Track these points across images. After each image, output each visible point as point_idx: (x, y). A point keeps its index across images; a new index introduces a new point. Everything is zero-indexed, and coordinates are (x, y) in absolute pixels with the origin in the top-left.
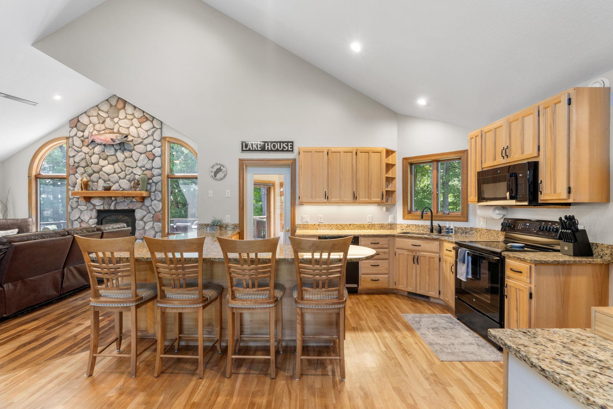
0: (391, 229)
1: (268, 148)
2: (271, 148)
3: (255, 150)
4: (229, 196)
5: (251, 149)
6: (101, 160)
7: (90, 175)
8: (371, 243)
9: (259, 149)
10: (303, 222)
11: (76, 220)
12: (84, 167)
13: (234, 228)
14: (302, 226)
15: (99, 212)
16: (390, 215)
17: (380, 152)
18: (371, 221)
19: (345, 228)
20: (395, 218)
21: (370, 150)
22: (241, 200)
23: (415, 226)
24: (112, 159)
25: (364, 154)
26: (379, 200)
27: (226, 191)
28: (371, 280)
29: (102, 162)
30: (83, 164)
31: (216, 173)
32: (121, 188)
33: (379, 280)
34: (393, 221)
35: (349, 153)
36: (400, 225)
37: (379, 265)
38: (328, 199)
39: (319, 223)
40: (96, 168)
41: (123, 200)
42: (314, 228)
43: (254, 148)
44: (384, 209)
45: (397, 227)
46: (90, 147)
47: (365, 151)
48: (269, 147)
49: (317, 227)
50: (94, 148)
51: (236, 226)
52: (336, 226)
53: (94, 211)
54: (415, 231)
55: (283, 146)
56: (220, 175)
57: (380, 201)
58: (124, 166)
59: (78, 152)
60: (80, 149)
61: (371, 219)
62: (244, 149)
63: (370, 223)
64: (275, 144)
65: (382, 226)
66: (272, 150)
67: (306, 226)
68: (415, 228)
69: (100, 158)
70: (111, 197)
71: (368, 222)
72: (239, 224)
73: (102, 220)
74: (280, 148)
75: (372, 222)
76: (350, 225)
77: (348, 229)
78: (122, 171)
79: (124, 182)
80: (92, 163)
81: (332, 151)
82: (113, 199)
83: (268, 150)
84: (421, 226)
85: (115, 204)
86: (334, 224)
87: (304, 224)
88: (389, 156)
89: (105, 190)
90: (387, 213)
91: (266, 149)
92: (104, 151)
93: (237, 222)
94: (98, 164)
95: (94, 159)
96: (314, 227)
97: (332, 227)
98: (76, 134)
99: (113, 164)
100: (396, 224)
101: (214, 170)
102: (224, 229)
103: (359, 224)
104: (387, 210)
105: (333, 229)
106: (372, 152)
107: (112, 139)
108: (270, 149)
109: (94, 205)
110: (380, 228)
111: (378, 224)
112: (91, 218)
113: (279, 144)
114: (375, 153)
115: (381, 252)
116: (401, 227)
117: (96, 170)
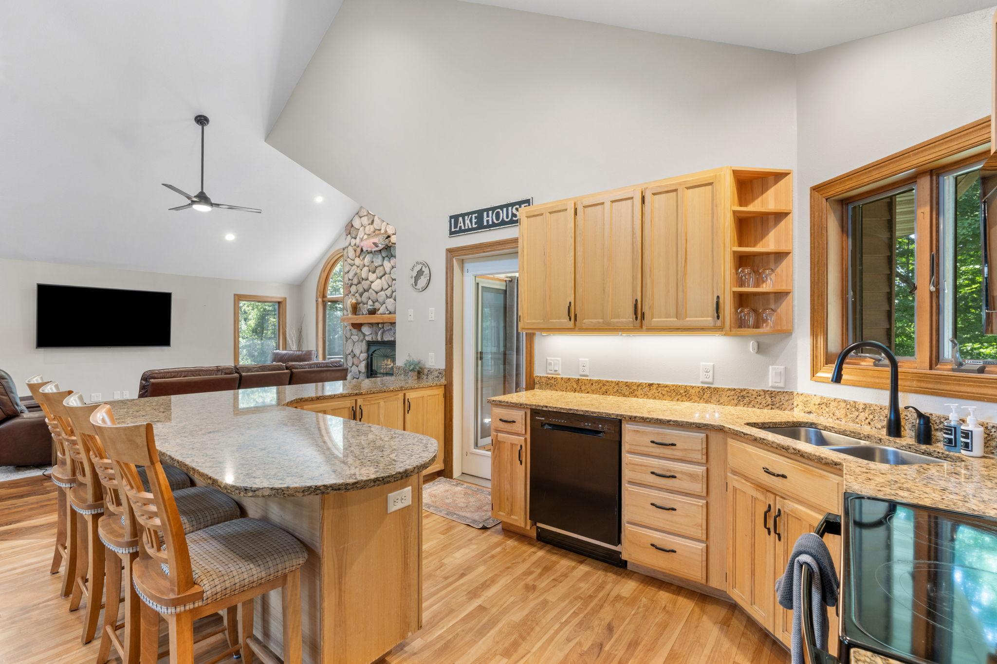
0: (772, 406)
1: (488, 221)
2: (492, 219)
3: (469, 230)
4: (433, 319)
5: (463, 228)
6: (370, 273)
7: (361, 295)
8: (653, 442)
9: (474, 226)
10: (549, 372)
11: (350, 354)
12: (356, 285)
13: (438, 377)
14: (544, 380)
15: (370, 344)
16: (773, 364)
17: (711, 184)
18: (710, 380)
19: (638, 393)
20: (788, 374)
21: (680, 184)
22: (449, 326)
23: (843, 405)
24: (380, 271)
25: (663, 196)
26: (709, 320)
27: (430, 309)
28: (652, 545)
29: (372, 277)
30: (355, 281)
31: (417, 278)
32: (388, 310)
33: (674, 551)
34: (782, 385)
35: (624, 202)
36: (801, 398)
37: (674, 509)
38: (576, 319)
39: (581, 376)
40: (365, 284)
41: (390, 327)
42: (569, 388)
43: (466, 225)
44: (751, 345)
45: (795, 404)
46: (361, 258)
47: (666, 189)
48: (490, 219)
49: (575, 386)
50: (364, 258)
51: (440, 373)
52: (616, 388)
53: (364, 341)
54: (844, 421)
55: (512, 212)
56: (422, 282)
57: (712, 324)
58: (391, 280)
59: (352, 266)
60: (353, 262)
61: (711, 374)
62: (453, 230)
63: (706, 386)
64: (499, 210)
65: (743, 397)
66: (494, 225)
67: (552, 381)
68: (843, 411)
69: (370, 271)
70: (378, 324)
71: (702, 382)
72: (445, 370)
73: (372, 355)
74: (507, 217)
75: (712, 383)
76: (651, 385)
77: (646, 395)
78: (389, 286)
79: (390, 301)
80: (363, 279)
81: (586, 203)
82: (380, 326)
83: (489, 226)
84: (861, 406)
85: (383, 333)
86: (612, 382)
87: (549, 376)
88: (767, 190)
89: (369, 314)
90: (759, 356)
91: (485, 223)
92: (373, 262)
93: (442, 366)
94: (367, 279)
95: (364, 273)
96: (567, 384)
97: (606, 387)
98: (350, 244)
99: (381, 278)
100: (792, 393)
101: (415, 274)
102: (425, 377)
103: (673, 386)
104: (761, 349)
105: (609, 393)
106: (688, 188)
107: (374, 244)
108: (490, 223)
109: (364, 335)
110: (736, 401)
111: (729, 390)
112: (361, 352)
113: (505, 209)
114: (697, 189)
115: (683, 473)
116: (805, 403)
117: (366, 288)
